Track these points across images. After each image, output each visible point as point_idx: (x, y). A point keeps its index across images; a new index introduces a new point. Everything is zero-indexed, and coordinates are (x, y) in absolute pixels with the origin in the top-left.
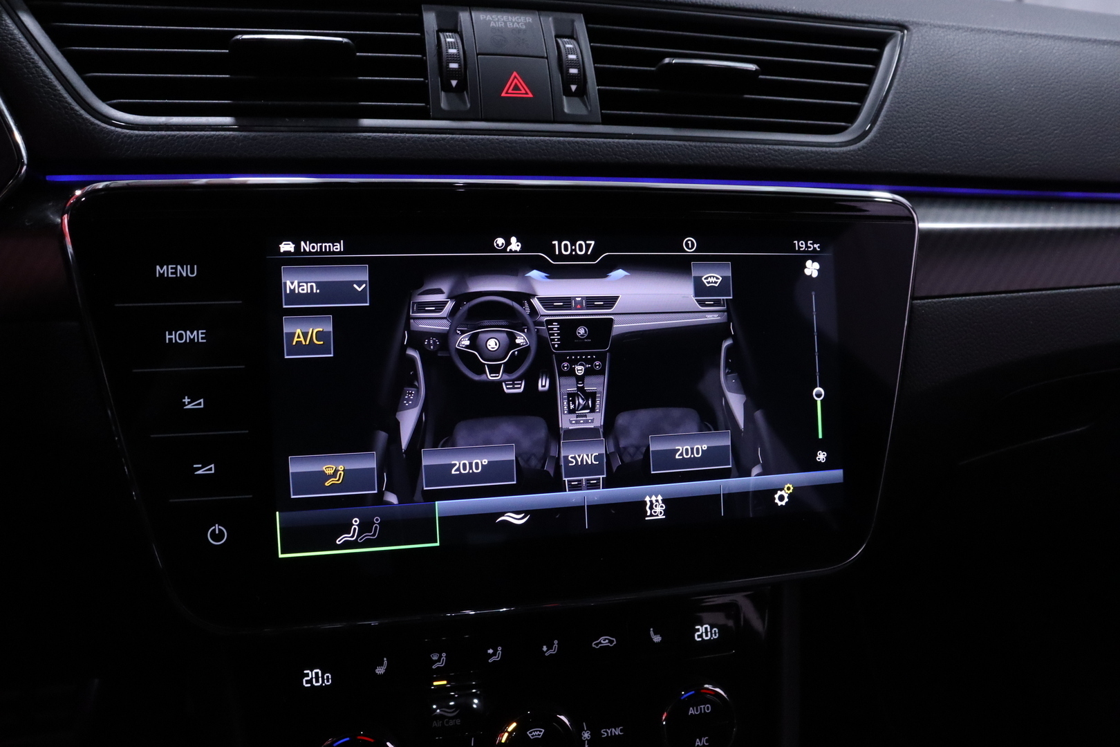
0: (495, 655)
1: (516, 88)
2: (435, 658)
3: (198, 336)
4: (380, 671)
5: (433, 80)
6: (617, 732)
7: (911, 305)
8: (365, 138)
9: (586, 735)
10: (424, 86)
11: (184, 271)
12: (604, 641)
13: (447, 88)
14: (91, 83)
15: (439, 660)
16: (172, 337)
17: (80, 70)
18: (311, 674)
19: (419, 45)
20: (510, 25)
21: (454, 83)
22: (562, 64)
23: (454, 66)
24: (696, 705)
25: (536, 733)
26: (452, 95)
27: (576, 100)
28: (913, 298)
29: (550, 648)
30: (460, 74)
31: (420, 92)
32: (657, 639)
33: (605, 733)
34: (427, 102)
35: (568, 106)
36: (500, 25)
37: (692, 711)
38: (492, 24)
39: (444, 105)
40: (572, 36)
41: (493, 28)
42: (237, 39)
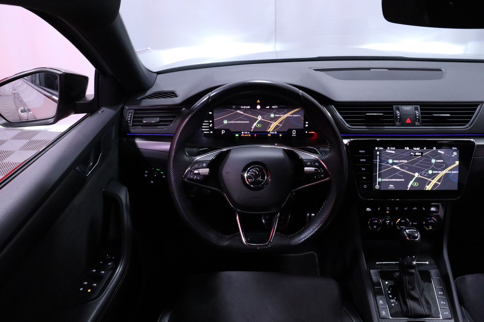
0: (397, 208)
1: (408, 121)
2: (387, 208)
3: (365, 160)
4: (379, 209)
5: (395, 120)
6: (416, 223)
7: (473, 158)
8: (386, 130)
9: (411, 223)
10: (393, 121)
11: (363, 151)
12: (415, 208)
13: (397, 121)
14: (345, 121)
15: (388, 208)
16: (361, 160)
17: (344, 119)
18: (368, 209)
19: (393, 113)
20: (407, 109)
21: (398, 120)
22: (416, 116)
23: (399, 117)
24: (430, 220)
25: (403, 221)
26: (398, 122)
27: (418, 122)
28: (474, 156)
29: (406, 208)
30: (399, 119)
31: (393, 122)
32: (424, 209)
33: (414, 223)
34: (394, 123)
35: (417, 123)
36: (406, 109)
37: (429, 221)
38: (405, 109)
39: (397, 124)
40: (417, 110)
41: (405, 110)
42: (367, 115)
